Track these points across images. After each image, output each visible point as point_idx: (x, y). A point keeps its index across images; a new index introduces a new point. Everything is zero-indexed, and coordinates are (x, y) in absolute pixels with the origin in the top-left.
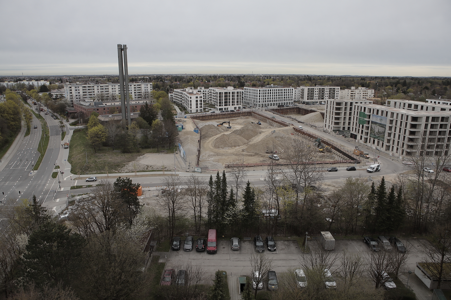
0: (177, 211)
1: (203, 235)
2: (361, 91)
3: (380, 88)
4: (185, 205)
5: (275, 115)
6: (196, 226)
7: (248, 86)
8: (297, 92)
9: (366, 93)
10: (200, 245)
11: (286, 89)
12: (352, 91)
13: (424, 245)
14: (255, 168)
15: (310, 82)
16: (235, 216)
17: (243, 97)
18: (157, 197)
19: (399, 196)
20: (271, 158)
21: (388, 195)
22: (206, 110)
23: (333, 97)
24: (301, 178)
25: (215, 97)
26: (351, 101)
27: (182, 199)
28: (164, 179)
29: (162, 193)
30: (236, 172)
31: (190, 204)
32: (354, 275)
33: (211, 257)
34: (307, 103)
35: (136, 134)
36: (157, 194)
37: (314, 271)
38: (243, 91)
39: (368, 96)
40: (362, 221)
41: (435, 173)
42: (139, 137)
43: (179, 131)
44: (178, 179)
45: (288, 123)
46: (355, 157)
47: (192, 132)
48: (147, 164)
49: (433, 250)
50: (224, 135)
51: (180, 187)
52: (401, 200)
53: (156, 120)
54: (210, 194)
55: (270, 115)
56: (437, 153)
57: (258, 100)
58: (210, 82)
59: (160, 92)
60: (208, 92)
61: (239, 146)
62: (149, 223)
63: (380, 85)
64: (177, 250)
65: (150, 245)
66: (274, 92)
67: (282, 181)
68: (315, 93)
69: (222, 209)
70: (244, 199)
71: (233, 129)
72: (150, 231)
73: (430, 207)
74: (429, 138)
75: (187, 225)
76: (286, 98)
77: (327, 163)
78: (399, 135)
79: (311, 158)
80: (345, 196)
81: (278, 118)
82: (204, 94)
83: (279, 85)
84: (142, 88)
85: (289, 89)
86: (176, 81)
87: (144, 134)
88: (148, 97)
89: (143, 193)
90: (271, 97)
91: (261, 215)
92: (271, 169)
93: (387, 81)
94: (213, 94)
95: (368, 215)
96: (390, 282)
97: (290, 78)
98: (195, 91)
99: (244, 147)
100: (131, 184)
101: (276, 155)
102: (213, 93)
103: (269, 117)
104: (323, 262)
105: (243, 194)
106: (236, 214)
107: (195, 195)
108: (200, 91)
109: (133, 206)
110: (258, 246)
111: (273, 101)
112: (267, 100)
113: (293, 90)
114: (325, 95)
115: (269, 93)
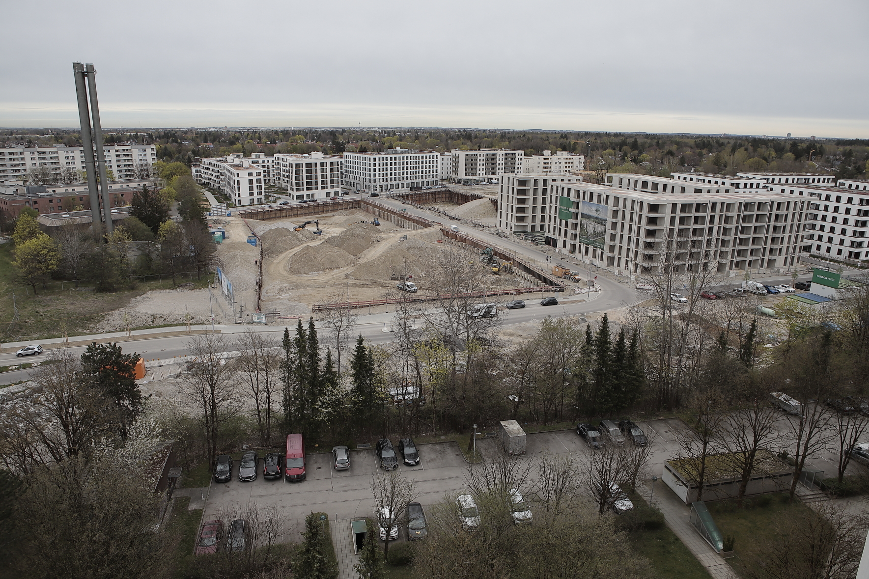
0: (221, 403)
1: (276, 447)
2: (562, 158)
3: (594, 153)
4: (236, 390)
5: (405, 206)
6: (261, 431)
7: (353, 151)
8: (445, 162)
9: (569, 163)
10: (272, 467)
11: (424, 155)
12: (546, 159)
13: (676, 429)
14: (371, 310)
15: (469, 143)
16: (337, 405)
17: (342, 173)
18: (178, 379)
19: (633, 346)
20: (401, 289)
21: (615, 346)
22: (271, 199)
23: (513, 170)
24: (459, 323)
25: (287, 174)
26: (545, 177)
27: (229, 378)
28: (191, 340)
29: (189, 369)
30: (335, 320)
31: (247, 387)
32: (563, 495)
33: (295, 488)
34: (466, 183)
35: (125, 252)
36: (177, 373)
37: (492, 494)
38: (343, 160)
39: (575, 167)
40: (572, 397)
41: (689, 302)
42: (132, 258)
43: (218, 243)
44: (220, 340)
45: (430, 220)
46: (555, 280)
47: (243, 243)
48: (153, 313)
49: (690, 437)
50: (308, 247)
51: (225, 355)
52: (636, 353)
53: (168, 222)
54: (286, 365)
55: (396, 205)
56: (690, 266)
57: (372, 177)
58: (276, 143)
59: (174, 164)
60: (273, 162)
61: (339, 268)
62: (164, 433)
63: (595, 148)
64: (226, 481)
65: (169, 477)
66: (402, 161)
67: (424, 331)
68: (480, 163)
69: (312, 393)
70: (353, 371)
71: (325, 236)
72: (167, 448)
73: (683, 363)
74: (678, 242)
75: (243, 430)
76: (426, 173)
77: (506, 294)
78: (629, 238)
79: (477, 286)
80: (540, 352)
81: (412, 211)
82: (264, 166)
83: (411, 148)
84: (133, 155)
85: (430, 156)
86: (206, 142)
87: (142, 250)
88: (147, 175)
89: (148, 372)
90: (398, 171)
91: (388, 398)
92: (403, 311)
93: (605, 140)
94: (284, 168)
95: (581, 384)
96: (623, 499)
97: (431, 134)
98: (246, 162)
99: (349, 270)
100: (120, 355)
101: (411, 283)
102: (283, 165)
103: (395, 209)
104: (508, 477)
105: (351, 362)
106: (339, 401)
107: (256, 368)
108: (257, 162)
109: (127, 401)
110: (385, 458)
111: (402, 178)
112: (389, 176)
113: (439, 157)
114: (498, 166)
115: (393, 164)
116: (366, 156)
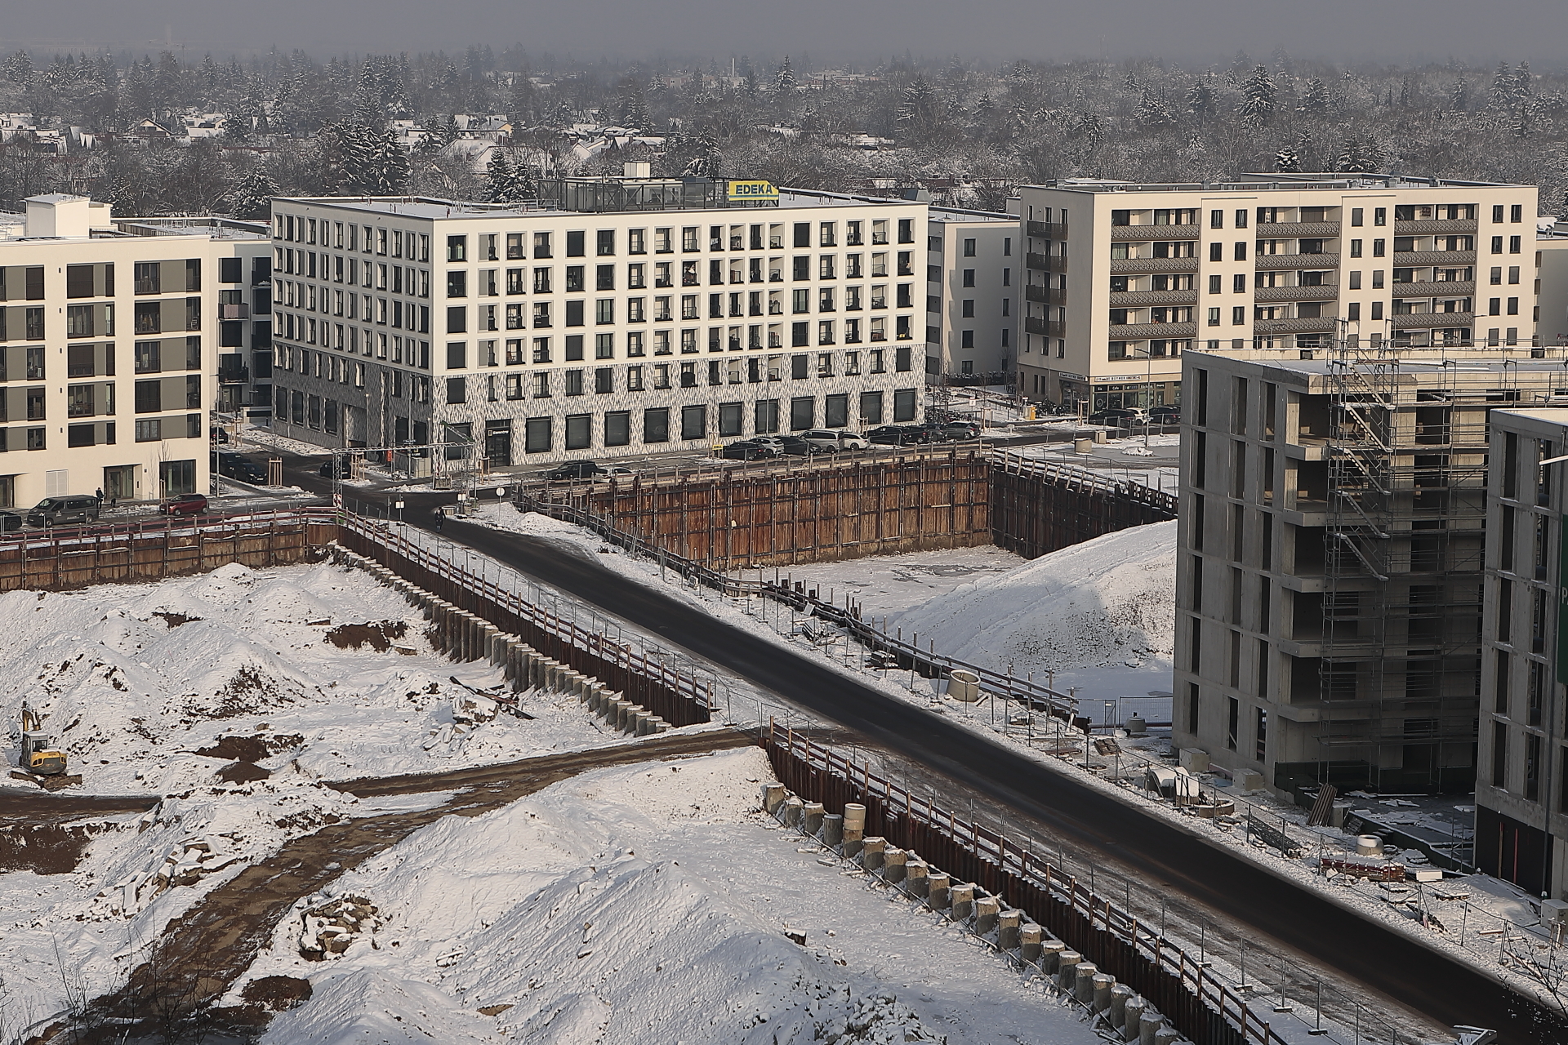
57: (440, 368)
66: (651, 260)
76: (827, 339)
85: (855, 227)
90: (620, 328)
111: (651, 377)
112: (559, 361)
113: (920, 233)
114: (1346, 296)
115: (590, 278)
116: (405, 226)
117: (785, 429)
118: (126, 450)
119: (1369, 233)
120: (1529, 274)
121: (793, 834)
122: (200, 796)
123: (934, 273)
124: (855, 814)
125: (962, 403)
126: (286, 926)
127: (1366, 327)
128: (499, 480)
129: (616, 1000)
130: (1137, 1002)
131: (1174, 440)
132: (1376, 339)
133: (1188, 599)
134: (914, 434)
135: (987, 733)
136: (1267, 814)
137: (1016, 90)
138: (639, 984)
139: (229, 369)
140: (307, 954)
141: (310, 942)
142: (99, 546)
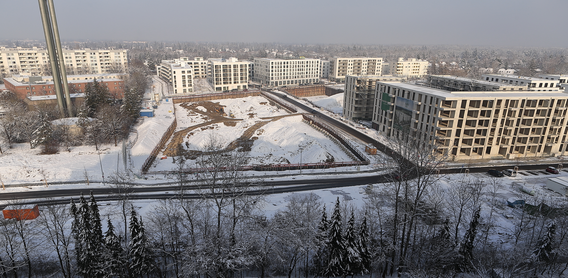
2: (411, 63)
8: (326, 66)
9: (417, 66)
23: (373, 72)
57: (271, 76)
60: (208, 64)
66: (292, 65)
68: (349, 66)
76: (309, 73)
85: (313, 61)
98: (183, 64)
111: (292, 77)
112: (283, 76)
113: (319, 62)
114: (362, 69)
115: (286, 67)
116: (267, 61)
117: (305, 83)
118: (239, 84)
119: (365, 63)
120: (381, 67)
121: (305, 124)
122: (247, 119)
123: (321, 66)
124: (311, 122)
125: (323, 80)
126: (256, 132)
127: (364, 73)
128: (276, 88)
129: (287, 140)
130: (338, 140)
131: (344, 84)
132: (365, 74)
133: (345, 101)
134: (318, 83)
135: (324, 114)
136: (352, 122)
137: (329, 47)
138: (290, 138)
139: (250, 76)
140: (258, 135)
141: (258, 133)
142: (237, 94)
